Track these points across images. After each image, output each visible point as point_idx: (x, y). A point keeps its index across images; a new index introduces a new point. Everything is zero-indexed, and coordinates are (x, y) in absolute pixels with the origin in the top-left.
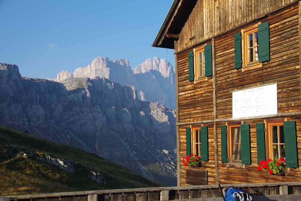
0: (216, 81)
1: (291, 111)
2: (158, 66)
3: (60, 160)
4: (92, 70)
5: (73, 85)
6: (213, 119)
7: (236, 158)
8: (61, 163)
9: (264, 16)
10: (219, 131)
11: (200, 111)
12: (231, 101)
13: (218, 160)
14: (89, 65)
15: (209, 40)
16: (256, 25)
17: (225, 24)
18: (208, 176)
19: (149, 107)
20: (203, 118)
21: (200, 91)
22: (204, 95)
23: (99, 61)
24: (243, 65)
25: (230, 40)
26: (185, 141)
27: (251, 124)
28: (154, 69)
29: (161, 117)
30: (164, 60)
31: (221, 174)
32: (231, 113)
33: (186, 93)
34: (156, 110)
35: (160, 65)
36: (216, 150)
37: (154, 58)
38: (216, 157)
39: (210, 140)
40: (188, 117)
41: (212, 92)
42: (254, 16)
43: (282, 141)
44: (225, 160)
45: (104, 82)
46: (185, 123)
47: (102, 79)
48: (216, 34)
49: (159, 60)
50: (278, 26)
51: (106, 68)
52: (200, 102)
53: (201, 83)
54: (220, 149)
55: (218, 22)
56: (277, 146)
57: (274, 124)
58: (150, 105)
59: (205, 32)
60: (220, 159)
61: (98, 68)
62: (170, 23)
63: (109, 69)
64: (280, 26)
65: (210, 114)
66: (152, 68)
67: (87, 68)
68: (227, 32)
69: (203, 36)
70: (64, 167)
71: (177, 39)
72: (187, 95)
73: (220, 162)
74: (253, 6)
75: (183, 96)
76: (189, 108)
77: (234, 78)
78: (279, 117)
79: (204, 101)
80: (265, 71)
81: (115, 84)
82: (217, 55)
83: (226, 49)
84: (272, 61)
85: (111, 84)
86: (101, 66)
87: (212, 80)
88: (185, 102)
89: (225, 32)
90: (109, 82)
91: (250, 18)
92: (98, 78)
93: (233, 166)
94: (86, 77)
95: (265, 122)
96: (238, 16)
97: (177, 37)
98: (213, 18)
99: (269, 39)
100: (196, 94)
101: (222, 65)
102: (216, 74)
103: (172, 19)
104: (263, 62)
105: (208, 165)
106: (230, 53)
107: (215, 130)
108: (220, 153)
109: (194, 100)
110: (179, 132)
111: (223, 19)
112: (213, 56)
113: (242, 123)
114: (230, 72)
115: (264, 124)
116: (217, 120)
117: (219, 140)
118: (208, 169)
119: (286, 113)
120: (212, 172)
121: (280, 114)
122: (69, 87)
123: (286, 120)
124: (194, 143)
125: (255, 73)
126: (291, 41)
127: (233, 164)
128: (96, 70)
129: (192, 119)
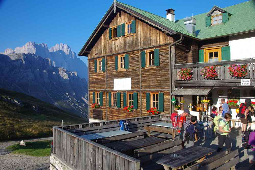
0: (107, 74)
1: (136, 89)
2: (63, 48)
3: (16, 100)
4: (26, 49)
5: (15, 57)
6: (105, 89)
7: (114, 105)
8: (16, 102)
9: (127, 52)
10: (108, 94)
11: (99, 85)
12: (113, 83)
13: (107, 106)
14: (24, 46)
15: (104, 57)
16: (124, 54)
17: (111, 51)
18: (102, 112)
19: (58, 70)
20: (101, 88)
21: (99, 77)
22: (101, 79)
23: (30, 44)
24: (118, 69)
25: (113, 58)
26: (92, 97)
27: (121, 92)
28: (61, 49)
29: (64, 76)
30: (66, 45)
31: (108, 111)
32: (113, 87)
33: (93, 77)
34: (61, 72)
35: (64, 48)
36: (106, 102)
37: (61, 44)
38: (106, 104)
39: (103, 98)
40: (94, 87)
41: (105, 78)
42: (123, 51)
43: (132, 99)
44: (110, 106)
45: (33, 55)
46: (92, 90)
47: (32, 54)
48: (107, 54)
49: (64, 45)
50: (132, 56)
51: (34, 48)
52: (100, 82)
53: (100, 74)
54: (108, 101)
55: (108, 50)
56: (131, 101)
57: (130, 93)
58: (59, 69)
59: (102, 53)
60: (108, 105)
61: (29, 47)
62: (87, 47)
63: (35, 48)
64: (133, 57)
65: (104, 87)
66: (60, 49)
67: (23, 48)
68: (112, 55)
69: (101, 54)
70: (18, 104)
71: (89, 53)
72: (93, 78)
73: (108, 106)
74: (123, 47)
75: (92, 78)
76: (94, 84)
77: (115, 74)
78: (131, 91)
79: (101, 81)
80: (127, 72)
81: (39, 57)
82: (108, 63)
83: (111, 61)
84: (129, 69)
85: (37, 57)
86: (31, 47)
87: (105, 73)
88: (93, 81)
89: (111, 54)
90: (36, 56)
91: (122, 51)
92: (29, 54)
93: (114, 108)
94: (23, 53)
95: (126, 92)
96: (117, 49)
97: (89, 52)
98: (106, 48)
99: (129, 60)
100: (98, 78)
101: (109, 67)
102: (107, 71)
103: (88, 45)
104: (126, 69)
105: (103, 107)
106: (113, 63)
107: (106, 94)
108: (108, 103)
109: (97, 80)
110: (90, 93)
111: (110, 49)
112: (106, 63)
113: (118, 92)
114: (113, 71)
115: (126, 93)
116: (107, 90)
117: (107, 98)
118: (103, 109)
119: (134, 90)
120: (104, 111)
121: (132, 90)
122: (13, 58)
123: (134, 92)
124: (96, 98)
125: (123, 73)
126: (137, 63)
127: (113, 107)
128: (28, 49)
129: (96, 88)
